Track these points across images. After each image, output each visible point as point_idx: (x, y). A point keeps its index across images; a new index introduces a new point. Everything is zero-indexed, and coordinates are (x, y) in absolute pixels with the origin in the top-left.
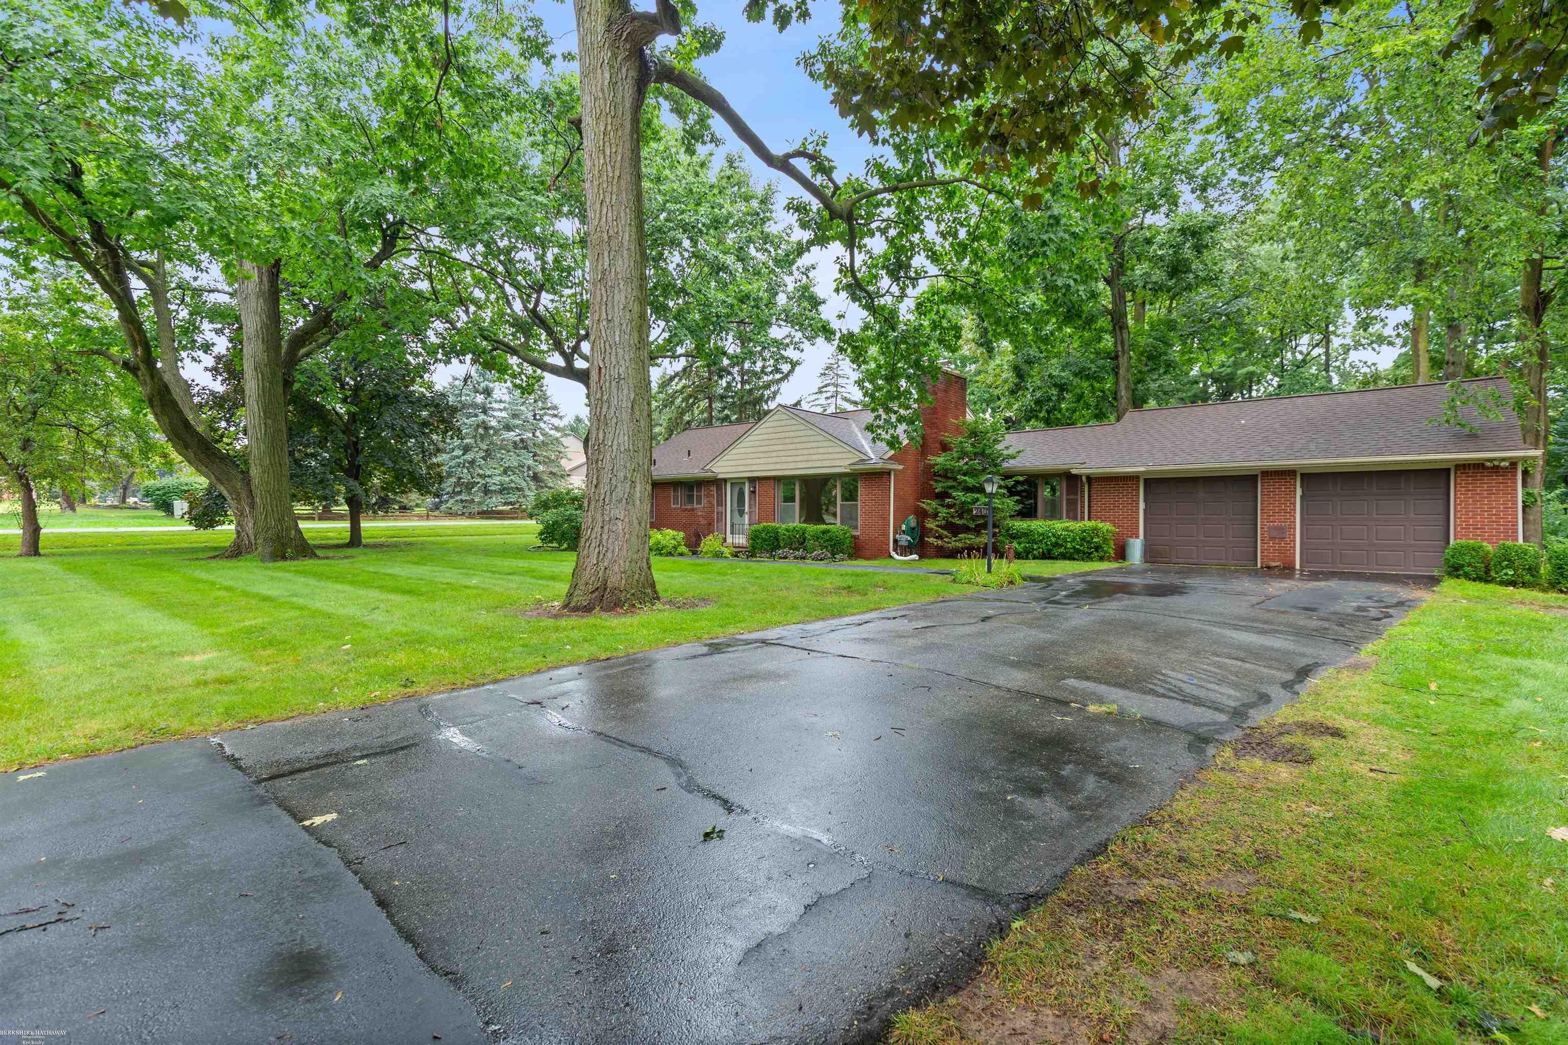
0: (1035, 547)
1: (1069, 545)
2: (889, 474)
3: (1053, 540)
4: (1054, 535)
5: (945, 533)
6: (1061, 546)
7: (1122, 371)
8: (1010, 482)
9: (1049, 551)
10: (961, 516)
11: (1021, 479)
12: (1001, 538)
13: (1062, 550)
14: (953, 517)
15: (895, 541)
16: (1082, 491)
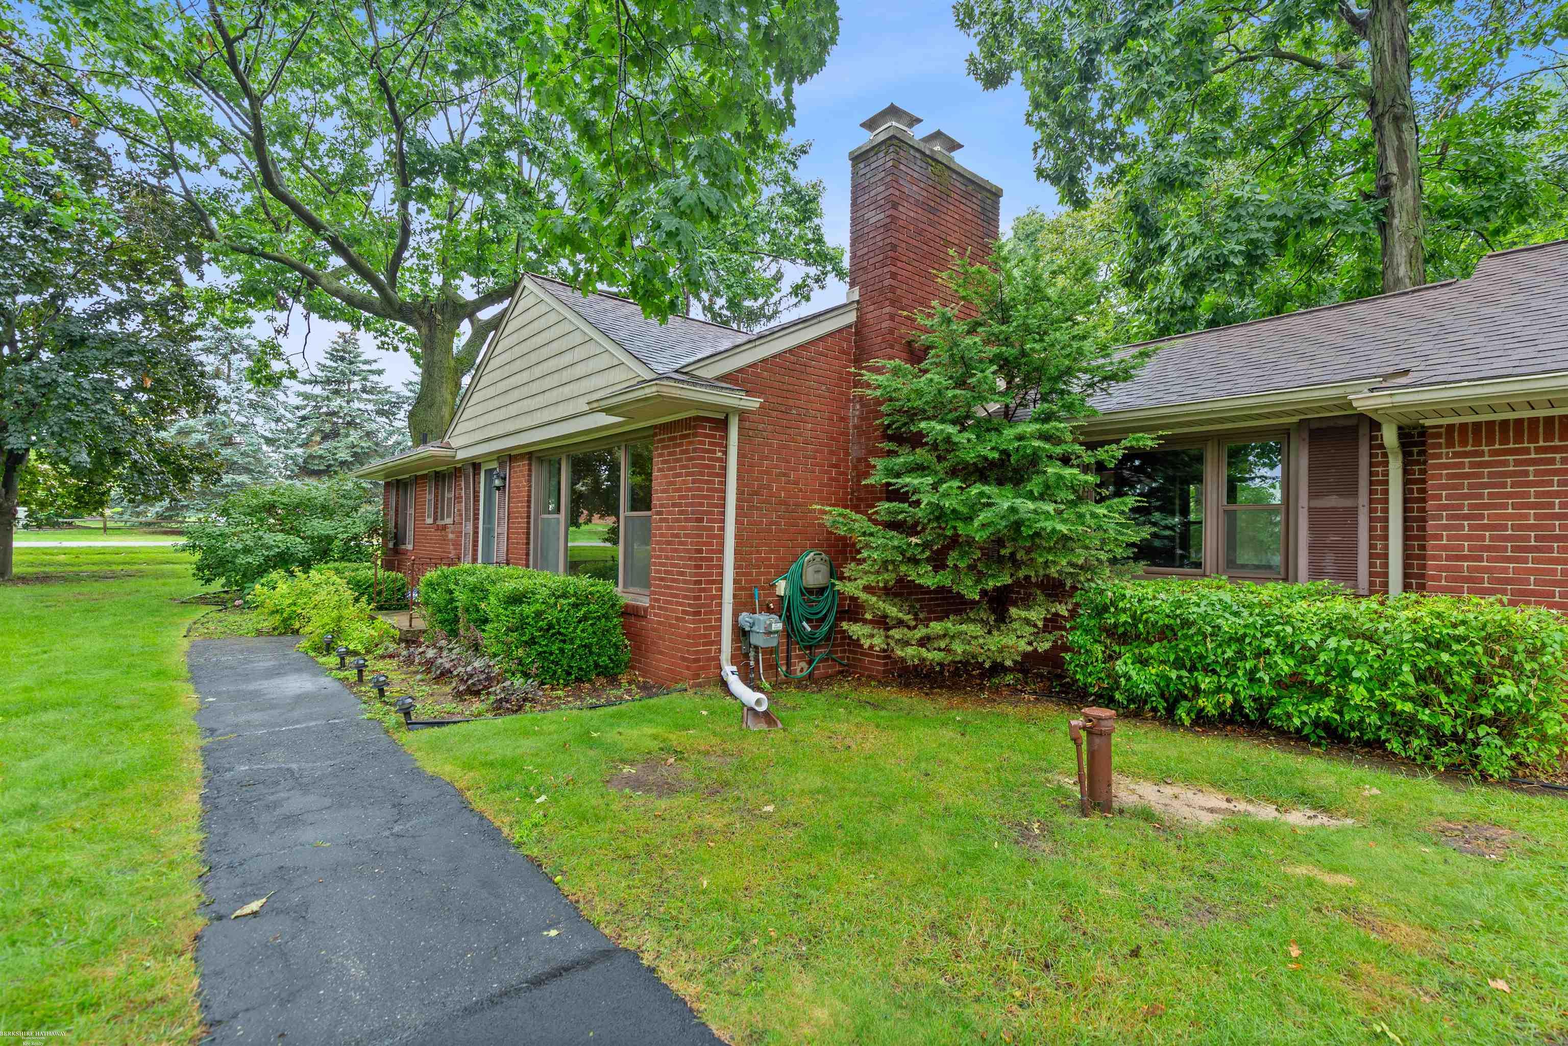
0: (1205, 682)
1: (1358, 694)
2: (722, 425)
3: (1285, 665)
4: (1288, 649)
5: (893, 611)
6: (1322, 692)
7: (1399, 222)
8: (1112, 454)
9: (1263, 705)
10: (938, 562)
11: (1148, 441)
12: (1076, 638)
13: (1325, 708)
14: (915, 561)
15: (741, 634)
16: (1379, 484)
